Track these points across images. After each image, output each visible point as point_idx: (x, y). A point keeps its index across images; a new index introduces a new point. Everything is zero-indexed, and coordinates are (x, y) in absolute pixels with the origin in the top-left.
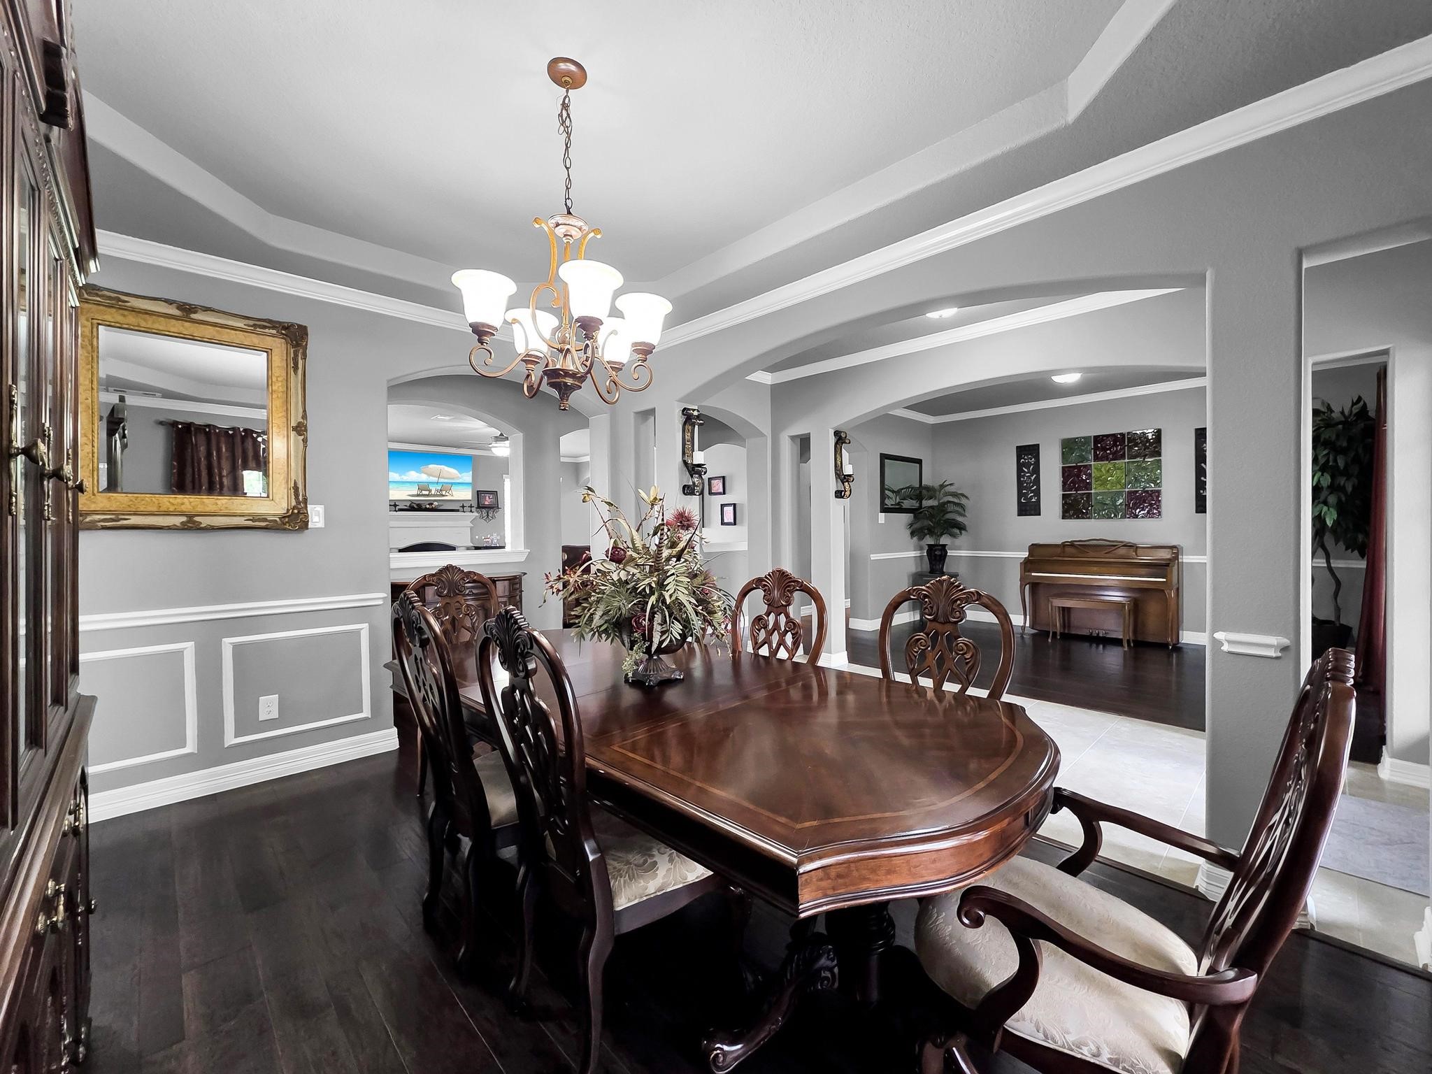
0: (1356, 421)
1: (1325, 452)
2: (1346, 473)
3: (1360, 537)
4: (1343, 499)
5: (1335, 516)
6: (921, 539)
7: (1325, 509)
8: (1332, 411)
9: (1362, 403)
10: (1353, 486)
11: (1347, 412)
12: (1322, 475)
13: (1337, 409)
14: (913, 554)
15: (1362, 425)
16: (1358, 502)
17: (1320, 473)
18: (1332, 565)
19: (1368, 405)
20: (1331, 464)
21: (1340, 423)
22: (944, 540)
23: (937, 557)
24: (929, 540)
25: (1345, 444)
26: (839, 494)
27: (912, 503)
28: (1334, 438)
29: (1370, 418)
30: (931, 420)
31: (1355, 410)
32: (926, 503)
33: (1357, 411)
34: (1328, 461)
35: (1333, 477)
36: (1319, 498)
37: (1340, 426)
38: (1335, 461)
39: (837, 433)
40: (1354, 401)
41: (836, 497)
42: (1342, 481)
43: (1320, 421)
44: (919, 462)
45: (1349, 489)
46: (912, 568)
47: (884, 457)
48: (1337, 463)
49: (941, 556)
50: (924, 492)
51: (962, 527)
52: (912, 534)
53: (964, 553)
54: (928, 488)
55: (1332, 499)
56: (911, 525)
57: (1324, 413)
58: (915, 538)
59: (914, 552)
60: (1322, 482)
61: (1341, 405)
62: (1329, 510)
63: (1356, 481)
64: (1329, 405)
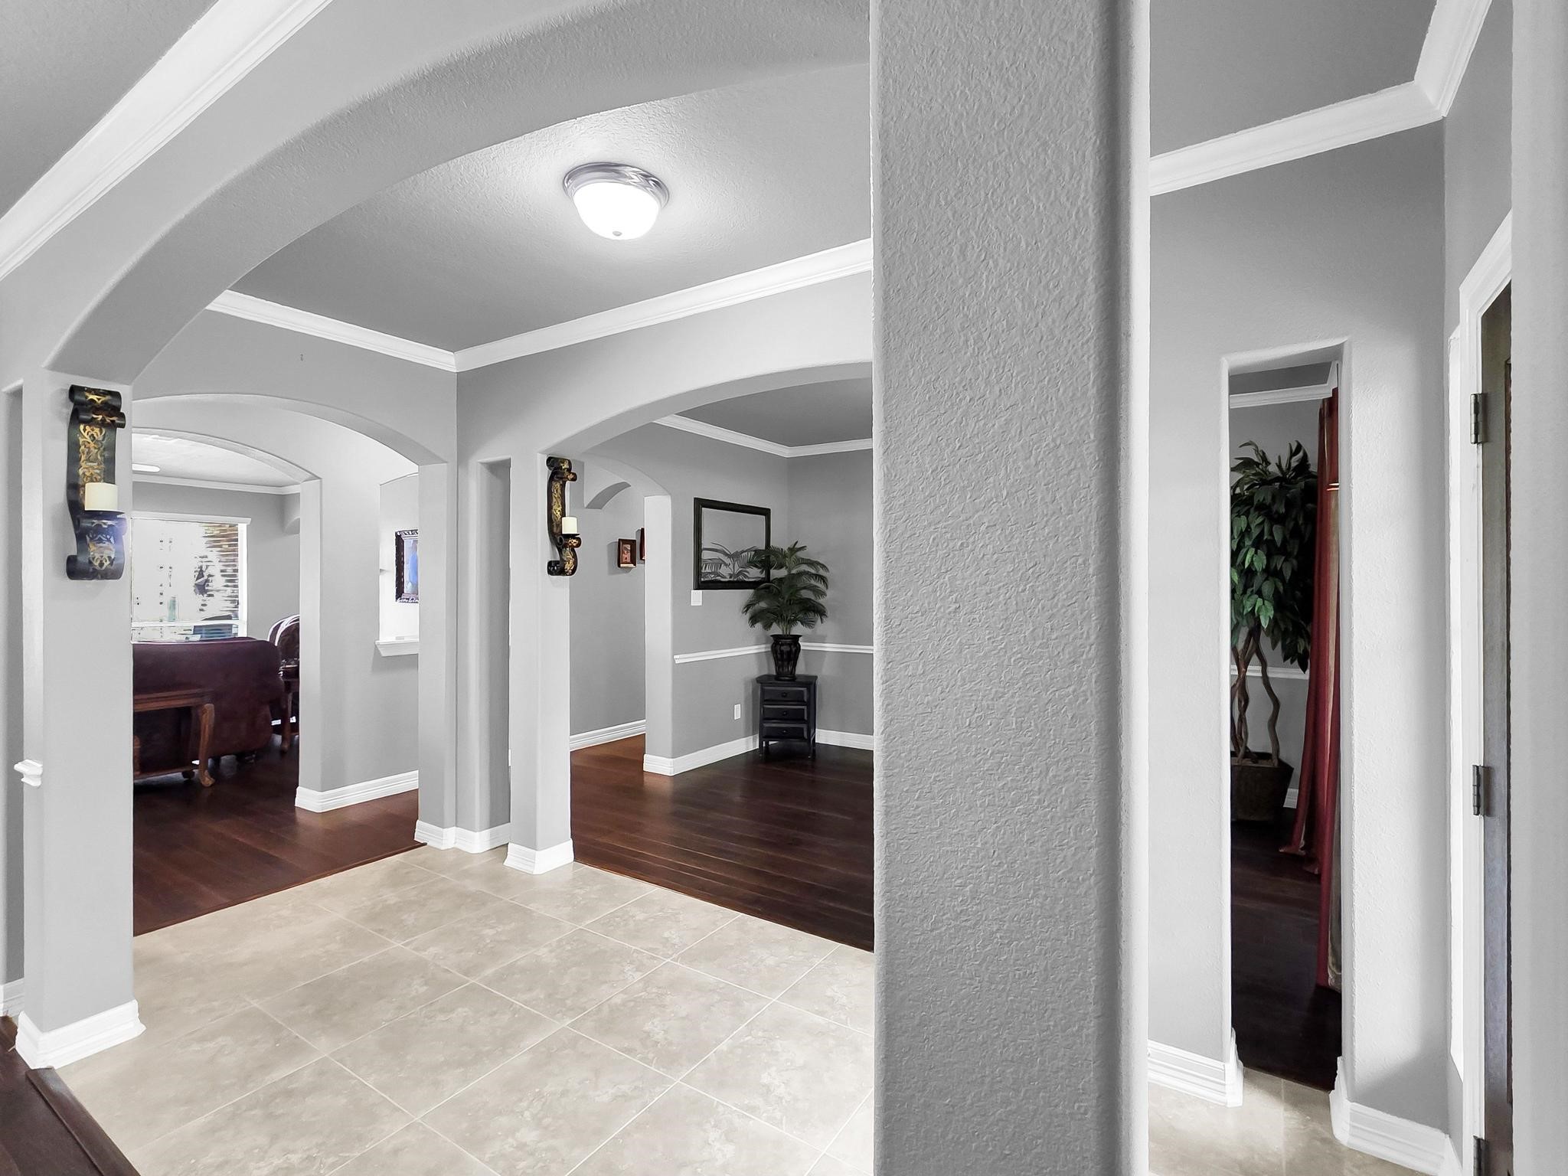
0: (1295, 477)
1: (1260, 520)
2: (1283, 551)
3: (1302, 645)
4: (1281, 588)
5: (1271, 613)
6: (767, 626)
7: (1260, 602)
8: (1268, 463)
9: (1301, 454)
10: (1293, 571)
11: (1284, 466)
12: (1256, 553)
13: (1273, 459)
14: (753, 650)
15: (1303, 483)
16: (1298, 593)
17: (1254, 549)
18: (1270, 675)
19: (1309, 455)
20: (1265, 538)
21: (1277, 479)
22: (798, 629)
23: (785, 651)
24: (777, 629)
25: (1282, 510)
26: (556, 569)
27: (754, 574)
28: (1269, 500)
29: (1311, 475)
30: (785, 452)
31: (1294, 463)
32: (776, 574)
33: (1296, 464)
34: (1262, 534)
35: (1269, 556)
36: (1252, 586)
37: (1277, 484)
38: (1271, 534)
39: (554, 463)
40: (1294, 449)
41: (550, 572)
42: (1279, 562)
43: (1254, 475)
44: (765, 512)
45: (1288, 574)
46: (754, 671)
47: (700, 504)
48: (1273, 536)
49: (789, 653)
50: (772, 558)
51: (821, 612)
52: (754, 620)
53: (829, 647)
54: (778, 552)
55: (1267, 589)
56: (748, 607)
57: (1258, 464)
58: (759, 626)
59: (757, 647)
60: (1255, 564)
61: (1278, 454)
62: (1264, 604)
63: (1295, 562)
64: (1264, 453)
